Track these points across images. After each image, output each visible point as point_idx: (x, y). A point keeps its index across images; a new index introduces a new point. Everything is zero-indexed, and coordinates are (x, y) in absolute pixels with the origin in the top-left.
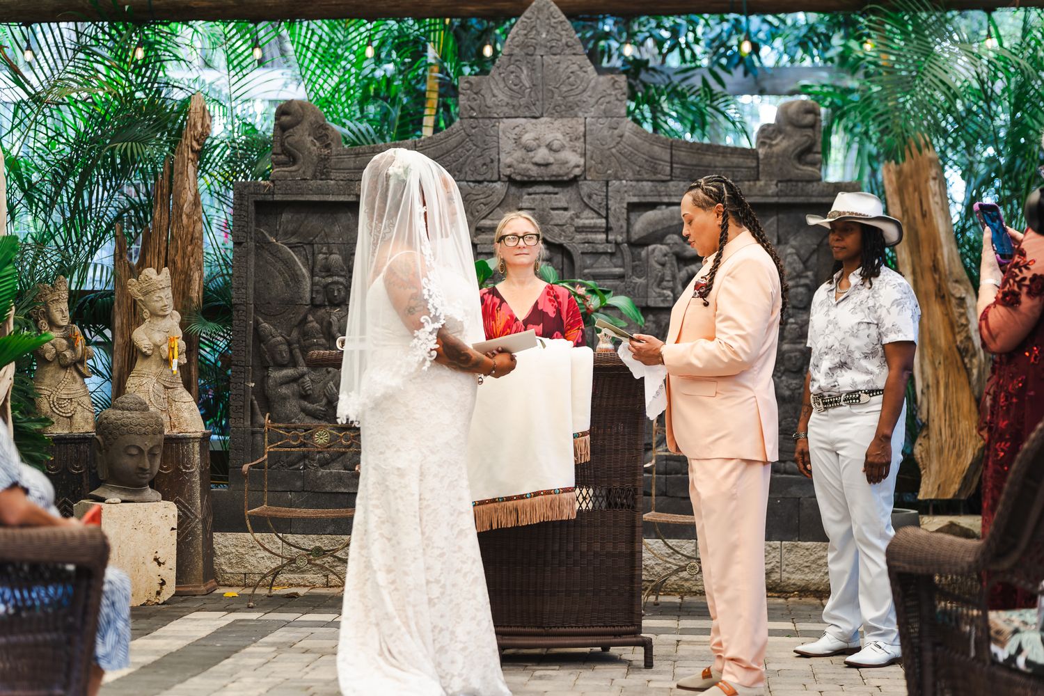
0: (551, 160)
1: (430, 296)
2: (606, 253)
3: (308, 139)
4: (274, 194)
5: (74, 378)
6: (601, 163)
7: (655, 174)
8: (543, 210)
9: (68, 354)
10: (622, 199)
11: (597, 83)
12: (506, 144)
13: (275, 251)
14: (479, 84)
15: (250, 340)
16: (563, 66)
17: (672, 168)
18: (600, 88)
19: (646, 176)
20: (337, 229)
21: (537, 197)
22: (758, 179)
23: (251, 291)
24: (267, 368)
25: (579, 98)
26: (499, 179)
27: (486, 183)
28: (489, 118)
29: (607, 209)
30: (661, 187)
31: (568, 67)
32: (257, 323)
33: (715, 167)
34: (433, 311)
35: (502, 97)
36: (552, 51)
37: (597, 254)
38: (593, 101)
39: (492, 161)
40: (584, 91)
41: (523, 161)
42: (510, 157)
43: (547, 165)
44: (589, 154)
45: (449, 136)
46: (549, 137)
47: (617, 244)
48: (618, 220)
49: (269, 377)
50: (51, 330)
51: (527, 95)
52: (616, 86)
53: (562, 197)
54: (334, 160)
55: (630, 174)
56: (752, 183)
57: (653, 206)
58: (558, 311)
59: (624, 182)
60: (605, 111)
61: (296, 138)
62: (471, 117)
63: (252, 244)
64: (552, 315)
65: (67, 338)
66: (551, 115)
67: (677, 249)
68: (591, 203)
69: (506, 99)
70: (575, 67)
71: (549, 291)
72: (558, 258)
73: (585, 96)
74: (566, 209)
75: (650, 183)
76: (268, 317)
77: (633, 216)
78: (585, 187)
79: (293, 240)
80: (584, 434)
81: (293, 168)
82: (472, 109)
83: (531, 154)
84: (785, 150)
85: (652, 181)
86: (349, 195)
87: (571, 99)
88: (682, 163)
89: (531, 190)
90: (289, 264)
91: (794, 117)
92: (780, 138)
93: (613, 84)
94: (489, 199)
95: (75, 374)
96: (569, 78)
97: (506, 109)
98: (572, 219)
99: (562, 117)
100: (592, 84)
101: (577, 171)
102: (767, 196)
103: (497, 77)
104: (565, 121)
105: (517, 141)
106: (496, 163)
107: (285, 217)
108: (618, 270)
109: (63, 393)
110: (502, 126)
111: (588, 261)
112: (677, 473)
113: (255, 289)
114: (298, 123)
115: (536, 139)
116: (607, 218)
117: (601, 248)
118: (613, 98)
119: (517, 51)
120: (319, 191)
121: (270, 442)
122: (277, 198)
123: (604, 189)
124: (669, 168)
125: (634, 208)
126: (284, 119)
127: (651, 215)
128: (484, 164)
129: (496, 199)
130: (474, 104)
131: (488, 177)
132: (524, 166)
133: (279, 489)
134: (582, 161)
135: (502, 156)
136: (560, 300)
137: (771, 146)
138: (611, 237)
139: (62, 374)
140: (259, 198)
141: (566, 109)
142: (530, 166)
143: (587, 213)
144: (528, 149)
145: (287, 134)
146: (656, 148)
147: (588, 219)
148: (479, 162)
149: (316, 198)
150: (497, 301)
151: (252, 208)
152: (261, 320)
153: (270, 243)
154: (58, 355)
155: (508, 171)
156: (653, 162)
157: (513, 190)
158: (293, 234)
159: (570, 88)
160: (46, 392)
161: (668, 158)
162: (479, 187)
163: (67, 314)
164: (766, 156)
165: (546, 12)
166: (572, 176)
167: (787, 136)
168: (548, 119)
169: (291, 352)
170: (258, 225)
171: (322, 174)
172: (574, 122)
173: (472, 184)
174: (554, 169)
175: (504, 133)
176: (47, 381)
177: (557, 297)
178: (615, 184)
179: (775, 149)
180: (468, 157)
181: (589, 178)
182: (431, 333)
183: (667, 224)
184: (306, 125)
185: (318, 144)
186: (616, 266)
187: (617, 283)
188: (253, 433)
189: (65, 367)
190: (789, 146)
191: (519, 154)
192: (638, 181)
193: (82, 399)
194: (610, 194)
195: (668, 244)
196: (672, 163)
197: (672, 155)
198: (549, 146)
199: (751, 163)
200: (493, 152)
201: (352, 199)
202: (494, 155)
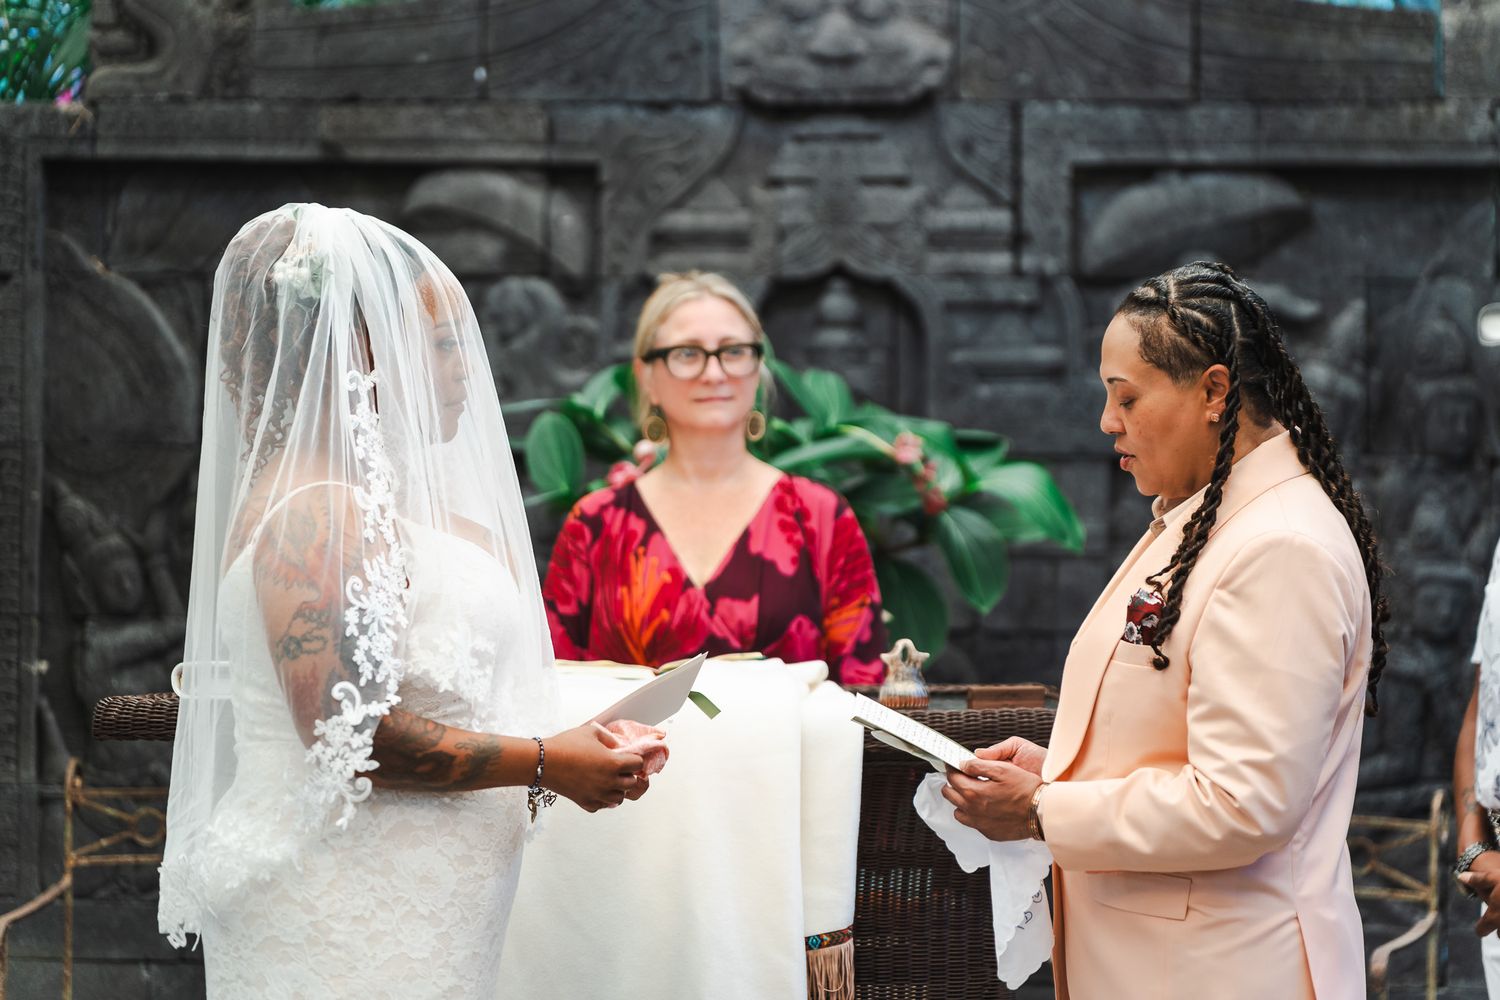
0: (859, 45)
1: (363, 629)
2: (1010, 307)
4: (94, 138)
6: (1000, 53)
7: (1149, 83)
8: (839, 185)
10: (1058, 155)
13: (98, 298)
15: (33, 546)
17: (1197, 68)
19: (1124, 91)
21: (824, 149)
22: (1435, 99)
23: (35, 409)
24: (79, 620)
26: (715, 100)
27: (678, 112)
29: (1017, 181)
30: (1168, 123)
32: (52, 499)
33: (1319, 62)
34: (366, 670)
37: (986, 309)
39: (696, 49)
42: (744, 37)
43: (846, 61)
44: (965, 27)
47: (1044, 281)
48: (1046, 212)
49: (84, 645)
53: (890, 152)
54: (258, 45)
55: (1079, 86)
56: (1422, 110)
57: (1144, 173)
58: (806, 556)
59: (1064, 108)
63: (36, 280)
64: (787, 568)
68: (972, 167)
71: (784, 498)
72: (881, 320)
74: (901, 182)
75: (1136, 111)
76: (82, 481)
77: (1089, 202)
78: (955, 122)
79: (152, 265)
80: (836, 938)
81: (149, 67)
83: (804, 30)
85: (1142, 104)
86: (302, 141)
88: (1225, 56)
89: (805, 129)
90: (138, 332)
94: (689, 154)
98: (918, 209)
101: (932, 78)
102: (1463, 144)
106: (704, 58)
107: (130, 201)
108: (1045, 354)
111: (964, 327)
113: (47, 405)
116: (1015, 207)
117: (999, 291)
120: (220, 132)
121: (78, 842)
122: (106, 150)
123: (1008, 127)
124: (1188, 68)
125: (1093, 179)
127: (1138, 199)
128: (675, 57)
129: (705, 156)
131: (685, 92)
132: (783, 63)
133: (115, 954)
134: (943, 49)
135: (726, 36)
136: (813, 524)
138: (1028, 261)
140: (56, 150)
142: (801, 63)
143: (960, 194)
144: (797, 17)
147: (963, 211)
148: (659, 52)
149: (211, 151)
150: (637, 525)
151: (35, 178)
152: (63, 487)
153: (86, 276)
155: (738, 78)
156: (1143, 51)
157: (756, 128)
158: (152, 247)
161: (1182, 36)
162: (659, 121)
164: (1464, 33)
166: (915, 90)
169: (147, 577)
170: (55, 221)
171: (227, 82)
173: (641, 114)
174: (868, 73)
177: (803, 514)
178: (1036, 112)
180: (631, 35)
181: (964, 94)
182: (358, 729)
186: (1041, 341)
187: (1043, 389)
188: (45, 802)
191: (769, 29)
192: (1102, 103)
194: (1027, 139)
196: (1196, 53)
197: (1197, 32)
198: (855, 13)
199: (1417, 52)
200: (699, 27)
201: (308, 152)
202: (700, 31)
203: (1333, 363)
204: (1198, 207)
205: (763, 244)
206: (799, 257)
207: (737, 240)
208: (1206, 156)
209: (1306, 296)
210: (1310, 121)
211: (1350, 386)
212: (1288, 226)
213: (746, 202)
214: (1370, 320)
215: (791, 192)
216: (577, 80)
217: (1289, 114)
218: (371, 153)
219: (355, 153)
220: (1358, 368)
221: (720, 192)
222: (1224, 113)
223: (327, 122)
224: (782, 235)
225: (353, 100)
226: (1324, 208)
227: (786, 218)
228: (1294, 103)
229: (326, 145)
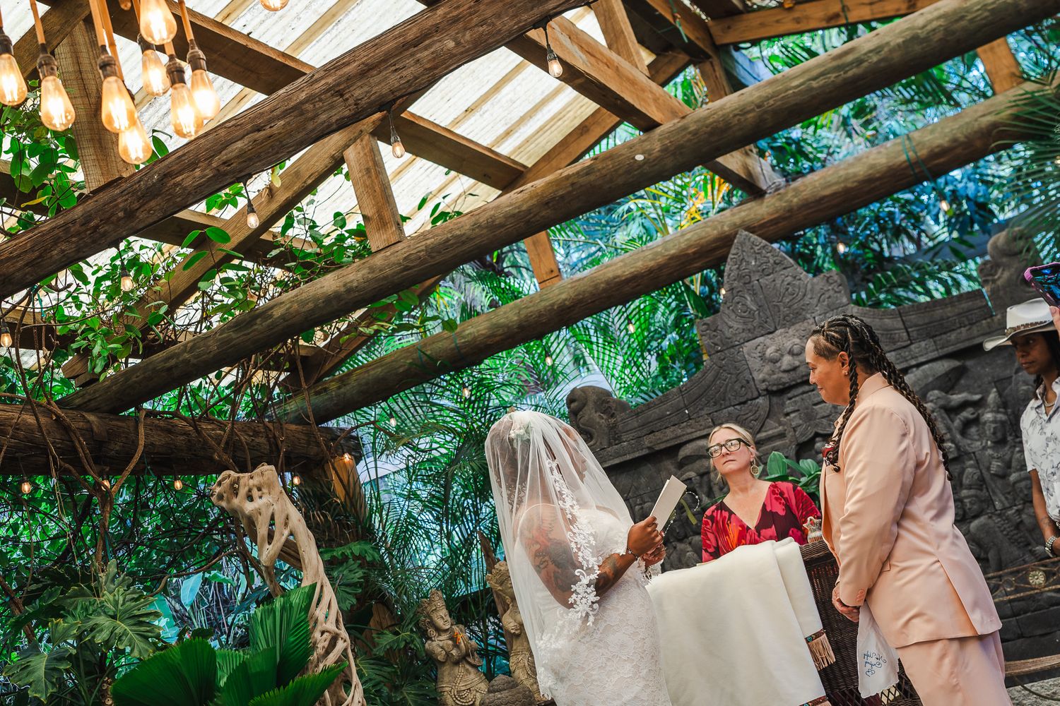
0: (797, 363)
3: (596, 416)
5: (467, 670)
7: (894, 343)
8: (807, 408)
9: (454, 652)
11: (813, 285)
12: (754, 363)
14: (714, 322)
16: (778, 282)
17: (908, 333)
18: (817, 288)
20: (643, 480)
21: (797, 399)
22: (992, 315)
25: (802, 303)
26: (760, 395)
27: (749, 402)
28: (733, 347)
30: (905, 353)
31: (783, 281)
33: (948, 318)
35: (736, 325)
36: (764, 273)
38: (815, 301)
39: (748, 382)
40: (804, 295)
41: (774, 373)
42: (761, 373)
43: (795, 369)
45: (704, 373)
46: (788, 345)
50: (439, 635)
51: (757, 317)
52: (831, 281)
54: (620, 426)
56: (989, 320)
60: (828, 306)
61: (586, 417)
62: (718, 352)
65: (452, 638)
66: (784, 326)
67: (941, 402)
69: (740, 326)
70: (790, 279)
71: (773, 491)
73: (807, 300)
75: (893, 353)
82: (716, 344)
83: (778, 364)
84: (1009, 280)
85: (894, 350)
87: (795, 306)
88: (916, 326)
89: (790, 395)
91: (1005, 247)
92: (1000, 271)
93: (827, 281)
94: (757, 415)
95: (468, 667)
96: (787, 289)
97: (744, 335)
99: (793, 324)
100: (809, 286)
103: (727, 311)
104: (797, 326)
105: (762, 357)
106: (752, 383)
109: (461, 686)
110: (745, 350)
112: (1025, 612)
114: (584, 405)
115: (777, 351)
118: (831, 293)
119: (736, 284)
120: (618, 455)
124: (905, 334)
126: (573, 405)
128: (742, 387)
129: (763, 413)
130: (716, 340)
131: (749, 396)
132: (775, 376)
135: (755, 375)
136: (786, 495)
137: (994, 281)
139: (456, 670)
141: (794, 317)
142: (781, 375)
144: (774, 361)
145: (579, 417)
146: (887, 321)
148: (737, 387)
149: (617, 461)
150: (726, 514)
154: (448, 654)
155: (764, 386)
156: (888, 334)
157: (775, 400)
159: (791, 297)
160: (447, 689)
161: (900, 325)
162: (744, 407)
163: (448, 618)
164: (993, 291)
165: (748, 244)
167: (1006, 267)
168: (782, 330)
171: (615, 440)
172: (806, 324)
173: (738, 407)
175: (749, 354)
176: (446, 679)
177: (782, 493)
179: (999, 283)
180: (727, 385)
183: (923, 384)
184: (591, 404)
185: (605, 417)
189: (457, 663)
190: (1011, 275)
191: (767, 368)
193: (479, 686)
195: (932, 401)
196: (906, 329)
197: (904, 322)
198: (791, 353)
199: (979, 303)
200: (746, 374)
201: (645, 452)
202: (748, 377)
203: (992, 411)
204: (926, 376)
205: (790, 434)
206: (802, 435)
207: (782, 436)
208: (922, 359)
209: (976, 394)
210: (953, 336)
211: (1001, 417)
212: (960, 372)
213: (780, 424)
214: (1000, 394)
215: (792, 415)
216: (715, 404)
217: (944, 336)
218: (663, 446)
219: (657, 448)
220: (1001, 410)
221: (770, 422)
222: (923, 344)
223: (647, 442)
224: (795, 429)
225: (653, 432)
226: (969, 363)
227: (794, 424)
228: (945, 333)
229: (648, 448)
